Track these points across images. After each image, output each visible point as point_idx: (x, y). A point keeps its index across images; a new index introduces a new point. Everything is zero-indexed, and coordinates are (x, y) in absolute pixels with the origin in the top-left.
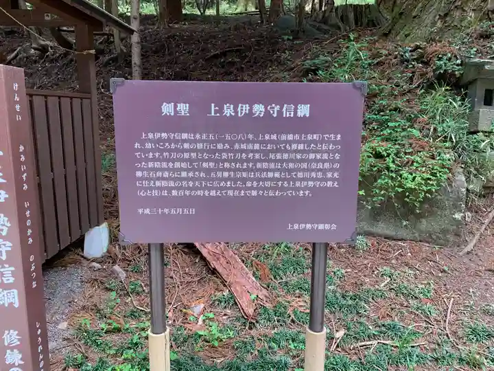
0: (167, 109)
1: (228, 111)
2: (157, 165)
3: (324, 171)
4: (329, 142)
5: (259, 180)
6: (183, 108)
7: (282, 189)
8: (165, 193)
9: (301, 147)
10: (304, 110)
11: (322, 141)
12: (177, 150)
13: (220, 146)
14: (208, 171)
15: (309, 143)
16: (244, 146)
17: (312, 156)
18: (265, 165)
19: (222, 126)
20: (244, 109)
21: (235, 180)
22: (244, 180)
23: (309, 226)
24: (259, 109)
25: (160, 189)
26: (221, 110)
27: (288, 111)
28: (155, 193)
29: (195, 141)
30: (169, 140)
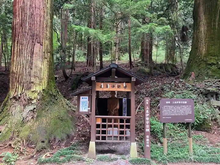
0: (167, 102)
1: (175, 102)
2: (166, 111)
3: (189, 111)
4: (190, 107)
5: (180, 113)
6: (169, 102)
7: (183, 114)
8: (167, 115)
9: (186, 108)
10: (186, 102)
11: (189, 107)
12: (169, 108)
13: (174, 108)
14: (173, 111)
15: (187, 107)
16: (178, 108)
17: (187, 109)
18: (181, 110)
19: (174, 105)
20: (177, 102)
21: (177, 113)
22: (178, 113)
23: (188, 120)
24: (180, 102)
25: (166, 114)
26: (174, 103)
27: (184, 102)
28: (165, 115)
29: (171, 107)
30: (167, 107)
